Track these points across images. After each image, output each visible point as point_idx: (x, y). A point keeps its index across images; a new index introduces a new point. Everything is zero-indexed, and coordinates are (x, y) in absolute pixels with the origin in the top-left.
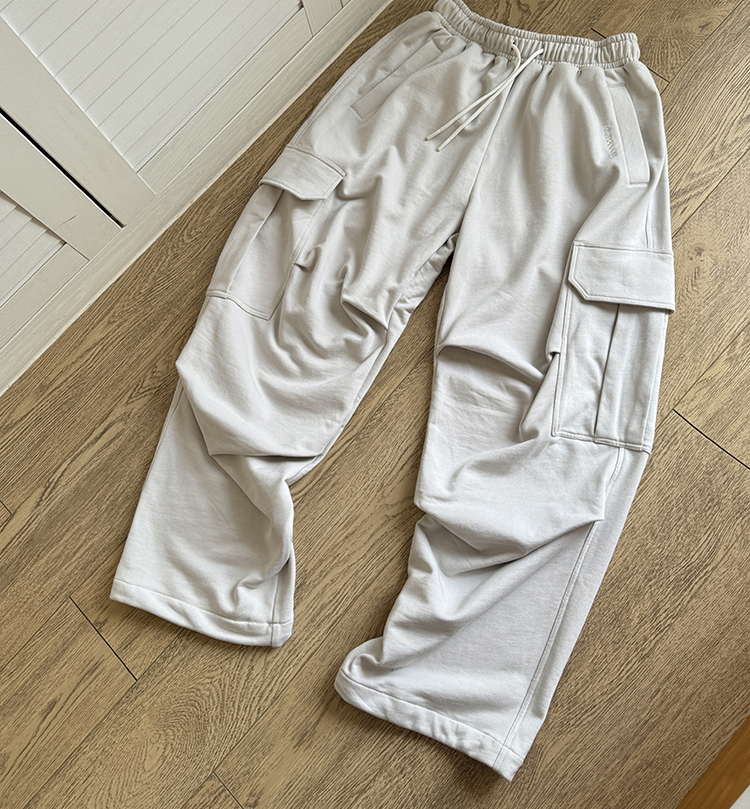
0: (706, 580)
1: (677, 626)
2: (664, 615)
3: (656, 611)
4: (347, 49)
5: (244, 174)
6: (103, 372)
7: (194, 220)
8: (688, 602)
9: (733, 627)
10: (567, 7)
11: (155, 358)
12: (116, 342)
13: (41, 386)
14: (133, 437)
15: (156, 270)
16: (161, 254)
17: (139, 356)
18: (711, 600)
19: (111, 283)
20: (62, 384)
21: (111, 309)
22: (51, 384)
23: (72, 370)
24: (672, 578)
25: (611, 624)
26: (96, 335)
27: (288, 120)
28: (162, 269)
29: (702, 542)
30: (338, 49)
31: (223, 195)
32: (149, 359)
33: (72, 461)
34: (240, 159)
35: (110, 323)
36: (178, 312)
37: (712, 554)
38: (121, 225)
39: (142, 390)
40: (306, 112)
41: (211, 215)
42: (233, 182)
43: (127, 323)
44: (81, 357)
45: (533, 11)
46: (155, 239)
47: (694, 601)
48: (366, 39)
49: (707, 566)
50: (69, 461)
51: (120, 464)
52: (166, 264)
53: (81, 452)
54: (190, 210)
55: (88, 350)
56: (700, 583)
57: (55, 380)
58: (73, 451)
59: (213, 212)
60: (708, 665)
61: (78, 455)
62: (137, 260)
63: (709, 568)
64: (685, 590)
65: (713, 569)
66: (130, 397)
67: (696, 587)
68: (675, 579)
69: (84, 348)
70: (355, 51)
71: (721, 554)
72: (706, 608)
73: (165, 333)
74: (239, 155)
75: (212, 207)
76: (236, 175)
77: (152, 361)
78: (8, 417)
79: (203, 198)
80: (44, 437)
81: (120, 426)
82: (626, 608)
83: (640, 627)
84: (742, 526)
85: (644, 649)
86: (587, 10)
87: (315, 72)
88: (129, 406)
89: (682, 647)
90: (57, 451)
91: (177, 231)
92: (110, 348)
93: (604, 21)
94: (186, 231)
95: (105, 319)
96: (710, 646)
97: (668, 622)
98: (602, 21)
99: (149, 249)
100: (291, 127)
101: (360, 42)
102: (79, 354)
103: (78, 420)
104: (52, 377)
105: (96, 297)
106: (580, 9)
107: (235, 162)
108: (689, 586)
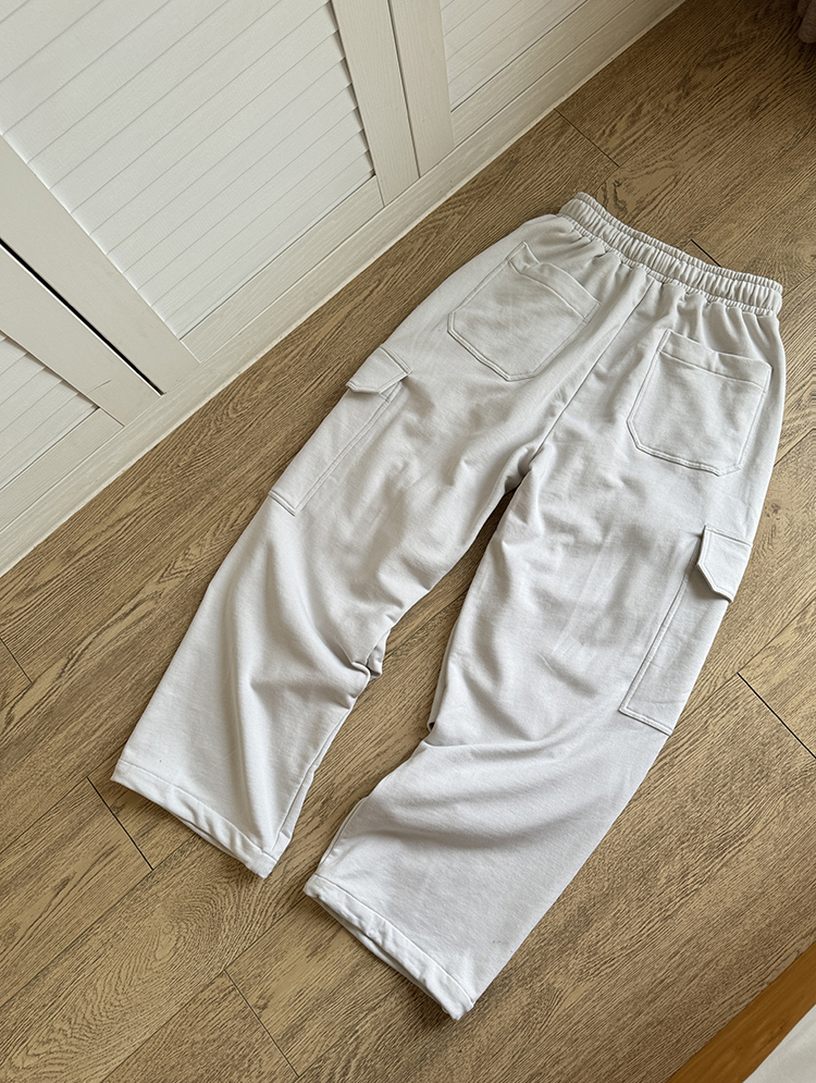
0: (740, 850)
1: (704, 892)
2: (692, 879)
3: (684, 875)
4: (421, 222)
5: (299, 349)
6: (135, 545)
7: (241, 392)
8: (718, 870)
9: (760, 901)
10: (668, 211)
11: (189, 539)
12: (150, 516)
13: (68, 552)
14: (164, 617)
15: (196, 443)
16: (203, 426)
17: (172, 534)
18: (741, 871)
19: (147, 450)
20: (90, 552)
21: (146, 479)
22: (78, 551)
23: (102, 539)
24: (705, 844)
25: (638, 881)
26: (130, 505)
27: (350, 294)
28: (204, 443)
29: (742, 812)
30: (412, 221)
31: (274, 370)
32: (182, 540)
33: (98, 635)
34: (295, 331)
35: (144, 494)
36: (217, 493)
37: (750, 826)
38: (161, 393)
39: (173, 571)
40: (370, 289)
41: (260, 390)
42: (286, 357)
43: (162, 497)
44: (112, 526)
45: (630, 208)
46: (197, 408)
47: (724, 869)
48: (443, 214)
49: (743, 836)
50: (95, 634)
51: (149, 642)
52: (208, 438)
53: (108, 626)
54: (237, 382)
55: (120, 520)
56: (733, 853)
57: (83, 547)
58: (100, 625)
59: (262, 387)
60: (730, 935)
61: (105, 629)
62: (177, 429)
63: (745, 839)
64: (717, 858)
65: (749, 841)
66: (162, 576)
67: (729, 856)
68: (709, 845)
69: (115, 517)
70: (430, 226)
71: (759, 826)
72: (735, 879)
73: (201, 513)
74: (294, 327)
75: (260, 382)
76: (289, 350)
77: (185, 542)
78: (32, 580)
79: (252, 370)
80: (69, 606)
81: (150, 605)
82: (654, 867)
83: (667, 888)
84: (785, 802)
85: (668, 910)
86: (689, 217)
87: (384, 244)
88: (160, 586)
89: (706, 914)
90: (82, 622)
91: (221, 403)
92: (143, 521)
93: (707, 233)
94: (231, 404)
95: (140, 489)
96: (735, 917)
97: (696, 887)
98: (705, 233)
99: (191, 418)
100: (353, 303)
101: (436, 217)
102: (110, 522)
103: (107, 592)
104: (81, 543)
105: (131, 464)
106: (682, 215)
107: (290, 335)
108: (722, 854)
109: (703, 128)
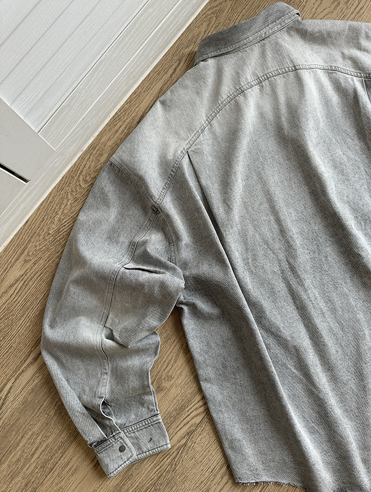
16: (63, 199)
21: (25, 249)
26: (16, 272)
28: (65, 212)
31: (110, 143)
33: (16, 379)
35: (26, 261)
38: (26, 181)
43: (41, 262)
44: (6, 292)
46: (54, 185)
50: (13, 380)
54: (82, 158)
55: (11, 286)
58: (15, 372)
61: (20, 374)
62: (41, 205)
69: (6, 284)
75: (101, 155)
79: (92, 147)
91: (73, 177)
92: (31, 283)
94: (81, 177)
95: (22, 258)
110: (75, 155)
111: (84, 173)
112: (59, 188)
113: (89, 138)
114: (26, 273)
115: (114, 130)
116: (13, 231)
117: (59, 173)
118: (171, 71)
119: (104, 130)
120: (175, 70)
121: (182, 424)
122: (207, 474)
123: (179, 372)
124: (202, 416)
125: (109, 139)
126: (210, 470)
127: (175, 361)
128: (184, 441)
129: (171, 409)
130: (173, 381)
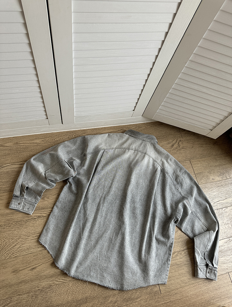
2: (117, 304)
10: (188, 152)
12: (41, 146)
13: (17, 143)
16: (66, 135)
19: (50, 132)
23: (27, 145)
26: (38, 141)
28: (63, 138)
29: (137, 294)
30: (135, 123)
38: (62, 124)
43: (47, 144)
44: (31, 143)
45: (181, 147)
49: (134, 300)
50: (10, 164)
56: (130, 303)
57: (21, 144)
58: (13, 163)
62: (59, 132)
64: (125, 302)
68: (125, 298)
71: (139, 300)
75: (84, 134)
78: (4, 144)
79: (84, 130)
80: (9, 154)
82: (109, 297)
83: (110, 303)
84: (148, 297)
87: (127, 123)
90: (9, 160)
91: (73, 133)
95: (43, 139)
98: (193, 161)
99: (64, 132)
100: (113, 130)
103: (20, 157)
104: (21, 142)
105: (44, 133)
106: (190, 154)
107: (97, 128)
109: (203, 141)
110: (78, 128)
111: (76, 134)
112: (67, 132)
113: (85, 128)
114: (40, 143)
115: (92, 131)
116: (47, 132)
117: (71, 129)
118: (117, 130)
119: (90, 129)
120: (118, 131)
121: (40, 213)
122: (33, 232)
123: (52, 199)
124: (47, 215)
125: (89, 132)
126: (35, 231)
127: (53, 195)
128: (36, 217)
129: (41, 206)
130: (48, 200)
